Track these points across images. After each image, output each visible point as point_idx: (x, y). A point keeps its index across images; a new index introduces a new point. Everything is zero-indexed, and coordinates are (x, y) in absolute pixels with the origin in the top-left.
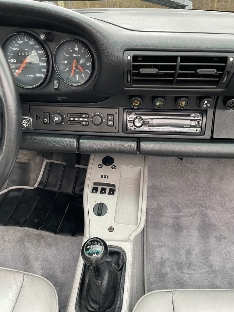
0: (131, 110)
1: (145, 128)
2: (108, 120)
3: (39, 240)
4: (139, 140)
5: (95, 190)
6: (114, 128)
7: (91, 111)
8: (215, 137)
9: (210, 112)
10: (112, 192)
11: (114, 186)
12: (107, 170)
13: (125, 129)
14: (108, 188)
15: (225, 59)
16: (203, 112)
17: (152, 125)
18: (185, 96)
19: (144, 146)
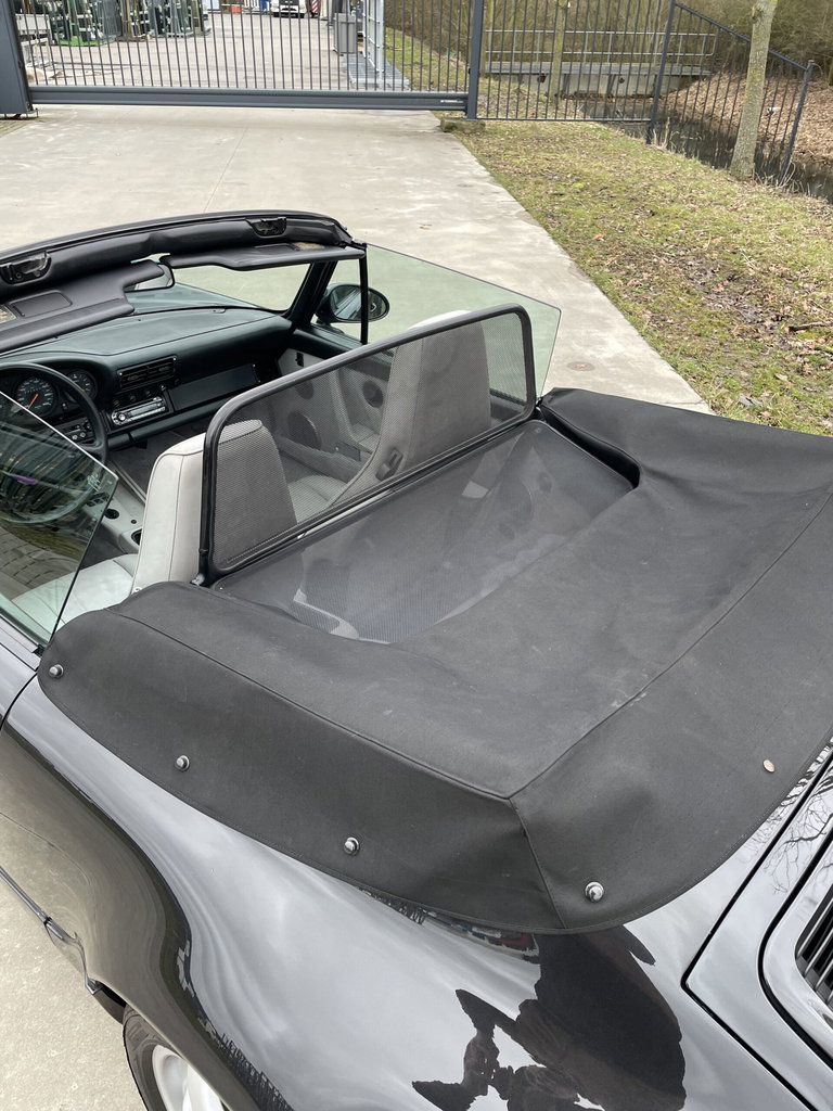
0: (114, 409)
1: (129, 420)
4: (128, 432)
8: (176, 410)
9: (165, 394)
13: (114, 426)
16: (160, 394)
17: (132, 416)
18: (150, 387)
19: (134, 434)
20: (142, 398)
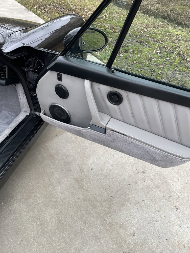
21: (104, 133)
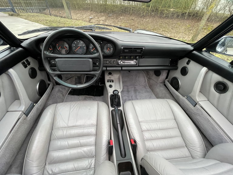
0: (119, 59)
1: (124, 64)
2: (114, 62)
3: (90, 98)
4: (122, 67)
5: (108, 81)
6: (115, 64)
7: (110, 60)
8: (139, 65)
9: (138, 59)
10: (113, 82)
11: (113, 80)
12: (110, 76)
13: (118, 64)
14: (111, 81)
15: (142, 48)
16: (136, 59)
17: (125, 63)
18: (133, 56)
19: (123, 68)
20: (130, 59)
21: (194, 105)
